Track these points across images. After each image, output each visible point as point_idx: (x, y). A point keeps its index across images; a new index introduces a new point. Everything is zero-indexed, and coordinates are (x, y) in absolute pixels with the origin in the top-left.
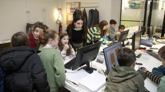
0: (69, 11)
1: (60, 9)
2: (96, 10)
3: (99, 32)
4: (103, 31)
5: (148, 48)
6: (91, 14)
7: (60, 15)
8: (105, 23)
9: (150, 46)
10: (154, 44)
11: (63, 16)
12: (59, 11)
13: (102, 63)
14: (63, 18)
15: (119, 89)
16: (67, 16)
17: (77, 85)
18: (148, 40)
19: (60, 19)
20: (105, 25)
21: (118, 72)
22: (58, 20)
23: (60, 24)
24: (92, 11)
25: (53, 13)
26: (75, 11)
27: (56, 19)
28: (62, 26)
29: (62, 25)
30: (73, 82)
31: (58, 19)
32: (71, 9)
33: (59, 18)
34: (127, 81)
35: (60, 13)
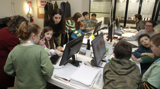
0: (39, 4)
1: (30, 2)
2: (68, 3)
3: (74, 24)
4: (77, 23)
5: (119, 37)
6: (63, 7)
7: (31, 8)
8: (79, 15)
9: (121, 35)
10: (123, 33)
11: (34, 10)
12: (29, 4)
13: (84, 55)
14: (33, 11)
15: (126, 80)
16: (38, 9)
17: (68, 81)
18: (117, 29)
19: (30, 13)
20: (80, 17)
21: (123, 64)
22: (28, 14)
23: (31, 17)
24: (63, 4)
25: (23, 6)
26: (46, 4)
27: (27, 13)
28: (33, 20)
29: (33, 18)
30: (63, 79)
31: (28, 12)
32: (42, 2)
33: (30, 11)
34: (132, 72)
35: (30, 6)
